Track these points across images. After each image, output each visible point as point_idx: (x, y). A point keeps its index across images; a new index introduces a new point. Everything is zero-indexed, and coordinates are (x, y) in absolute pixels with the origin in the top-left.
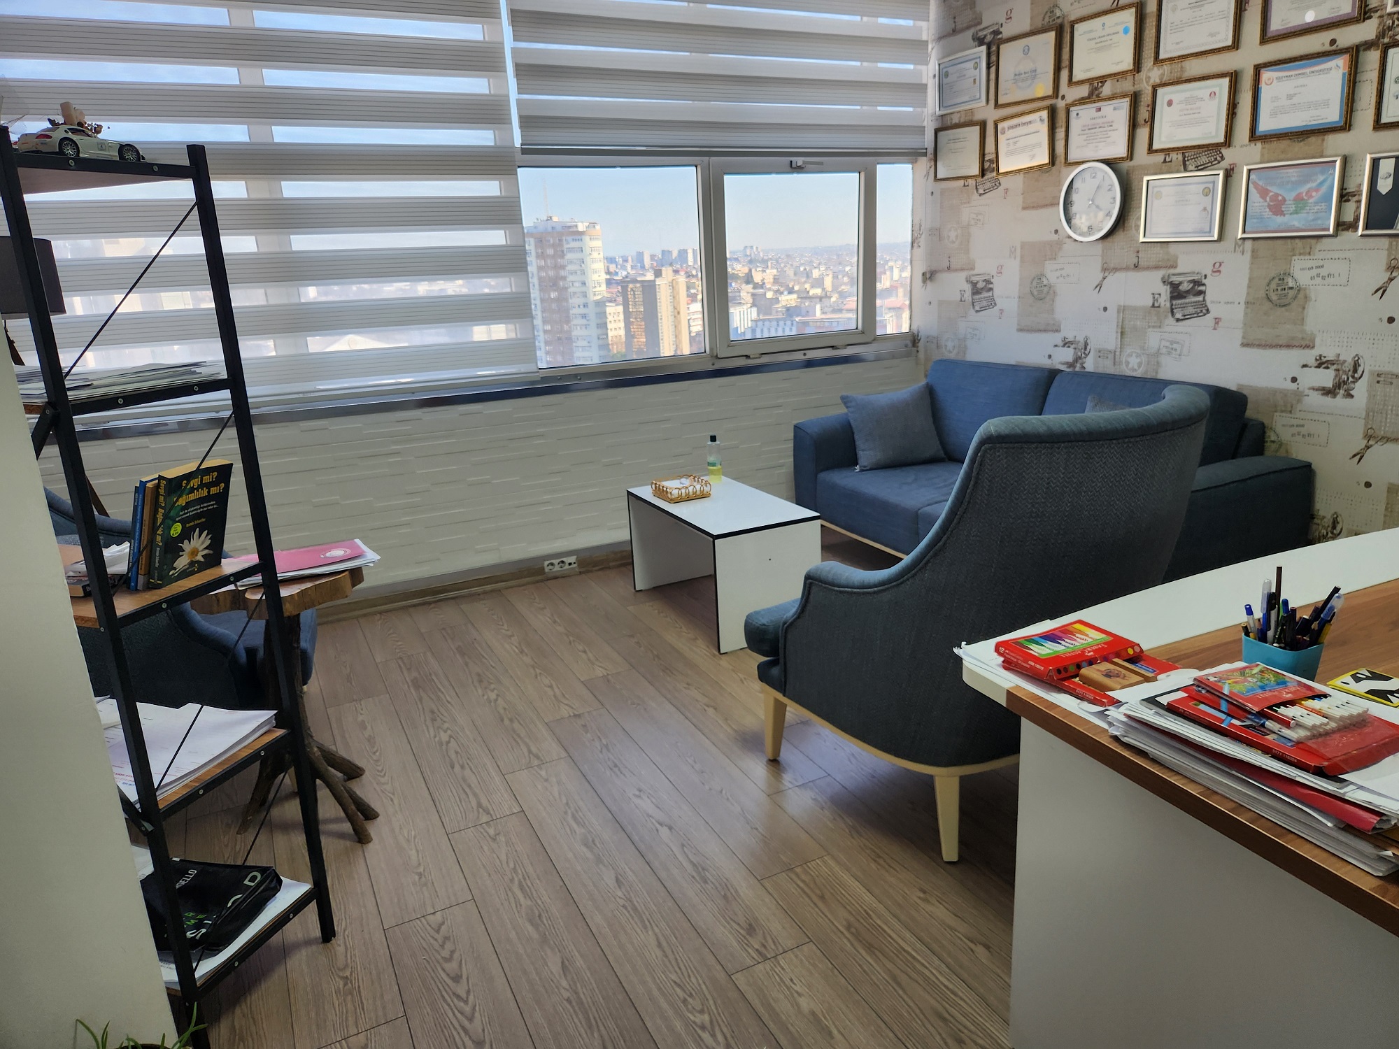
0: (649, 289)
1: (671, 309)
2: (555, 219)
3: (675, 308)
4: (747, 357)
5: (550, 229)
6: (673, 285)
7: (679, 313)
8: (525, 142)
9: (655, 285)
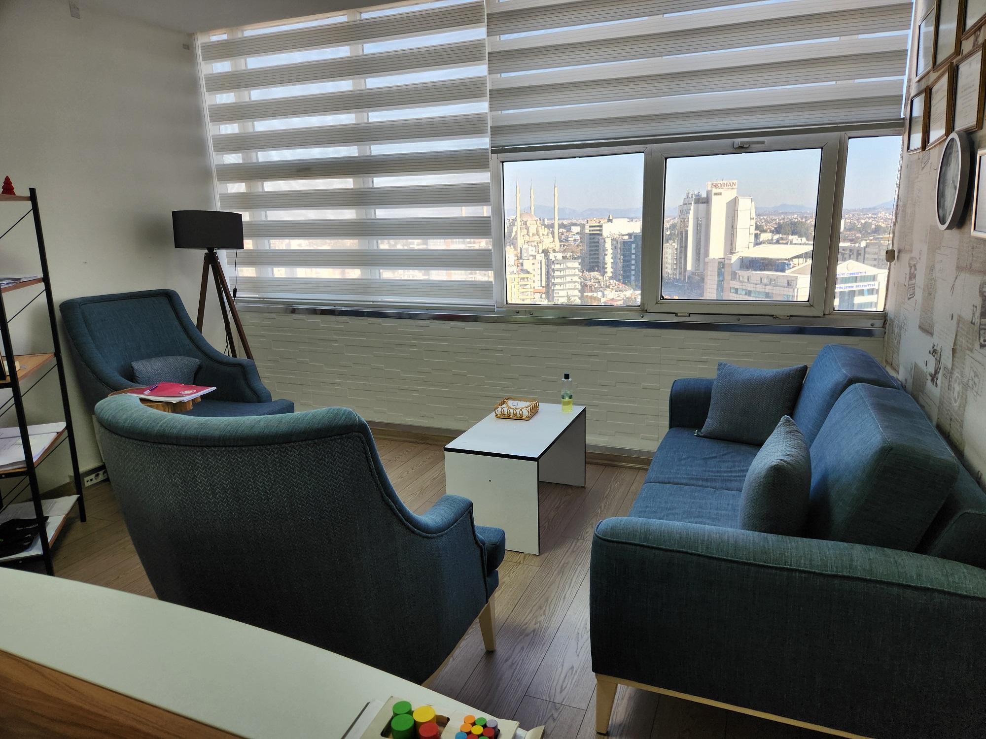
4: (676, 315)
8: (493, 145)
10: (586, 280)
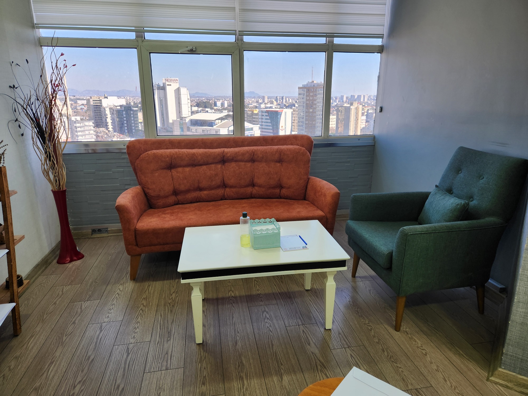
0: (348, 110)
1: (355, 118)
2: (315, 82)
3: (357, 118)
5: (312, 86)
6: (357, 109)
7: (358, 120)
9: (350, 108)
10: (98, 133)
